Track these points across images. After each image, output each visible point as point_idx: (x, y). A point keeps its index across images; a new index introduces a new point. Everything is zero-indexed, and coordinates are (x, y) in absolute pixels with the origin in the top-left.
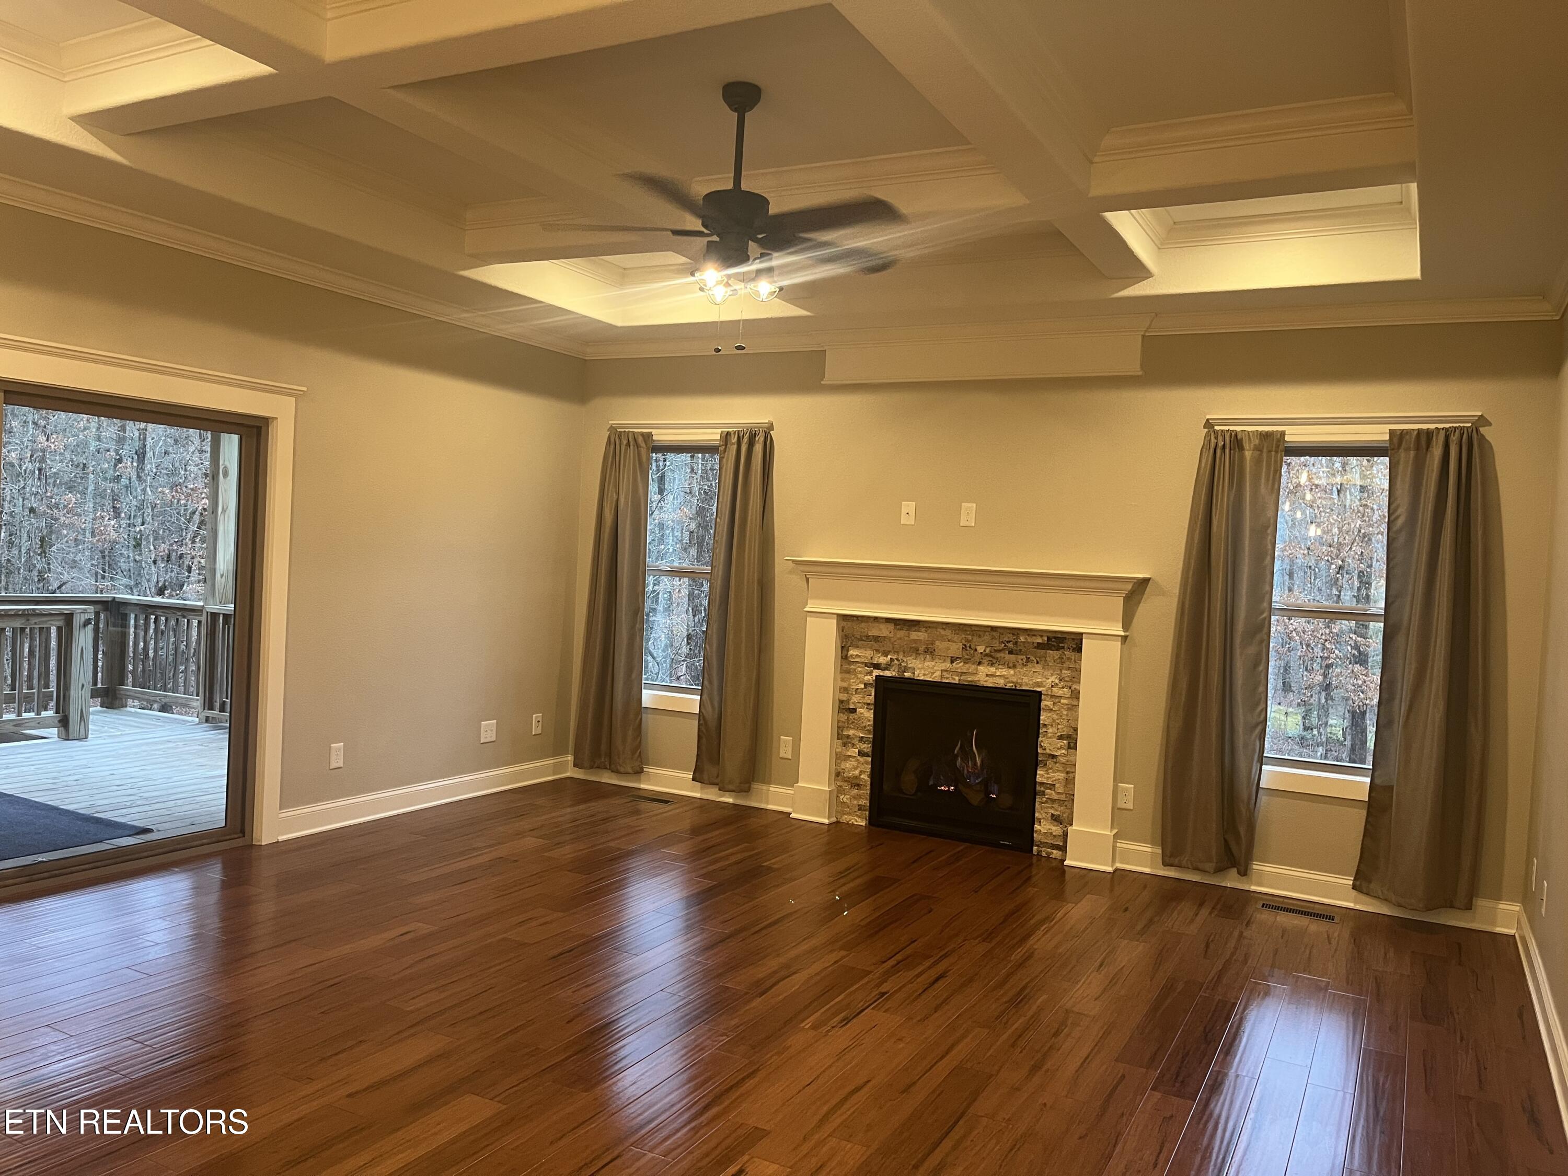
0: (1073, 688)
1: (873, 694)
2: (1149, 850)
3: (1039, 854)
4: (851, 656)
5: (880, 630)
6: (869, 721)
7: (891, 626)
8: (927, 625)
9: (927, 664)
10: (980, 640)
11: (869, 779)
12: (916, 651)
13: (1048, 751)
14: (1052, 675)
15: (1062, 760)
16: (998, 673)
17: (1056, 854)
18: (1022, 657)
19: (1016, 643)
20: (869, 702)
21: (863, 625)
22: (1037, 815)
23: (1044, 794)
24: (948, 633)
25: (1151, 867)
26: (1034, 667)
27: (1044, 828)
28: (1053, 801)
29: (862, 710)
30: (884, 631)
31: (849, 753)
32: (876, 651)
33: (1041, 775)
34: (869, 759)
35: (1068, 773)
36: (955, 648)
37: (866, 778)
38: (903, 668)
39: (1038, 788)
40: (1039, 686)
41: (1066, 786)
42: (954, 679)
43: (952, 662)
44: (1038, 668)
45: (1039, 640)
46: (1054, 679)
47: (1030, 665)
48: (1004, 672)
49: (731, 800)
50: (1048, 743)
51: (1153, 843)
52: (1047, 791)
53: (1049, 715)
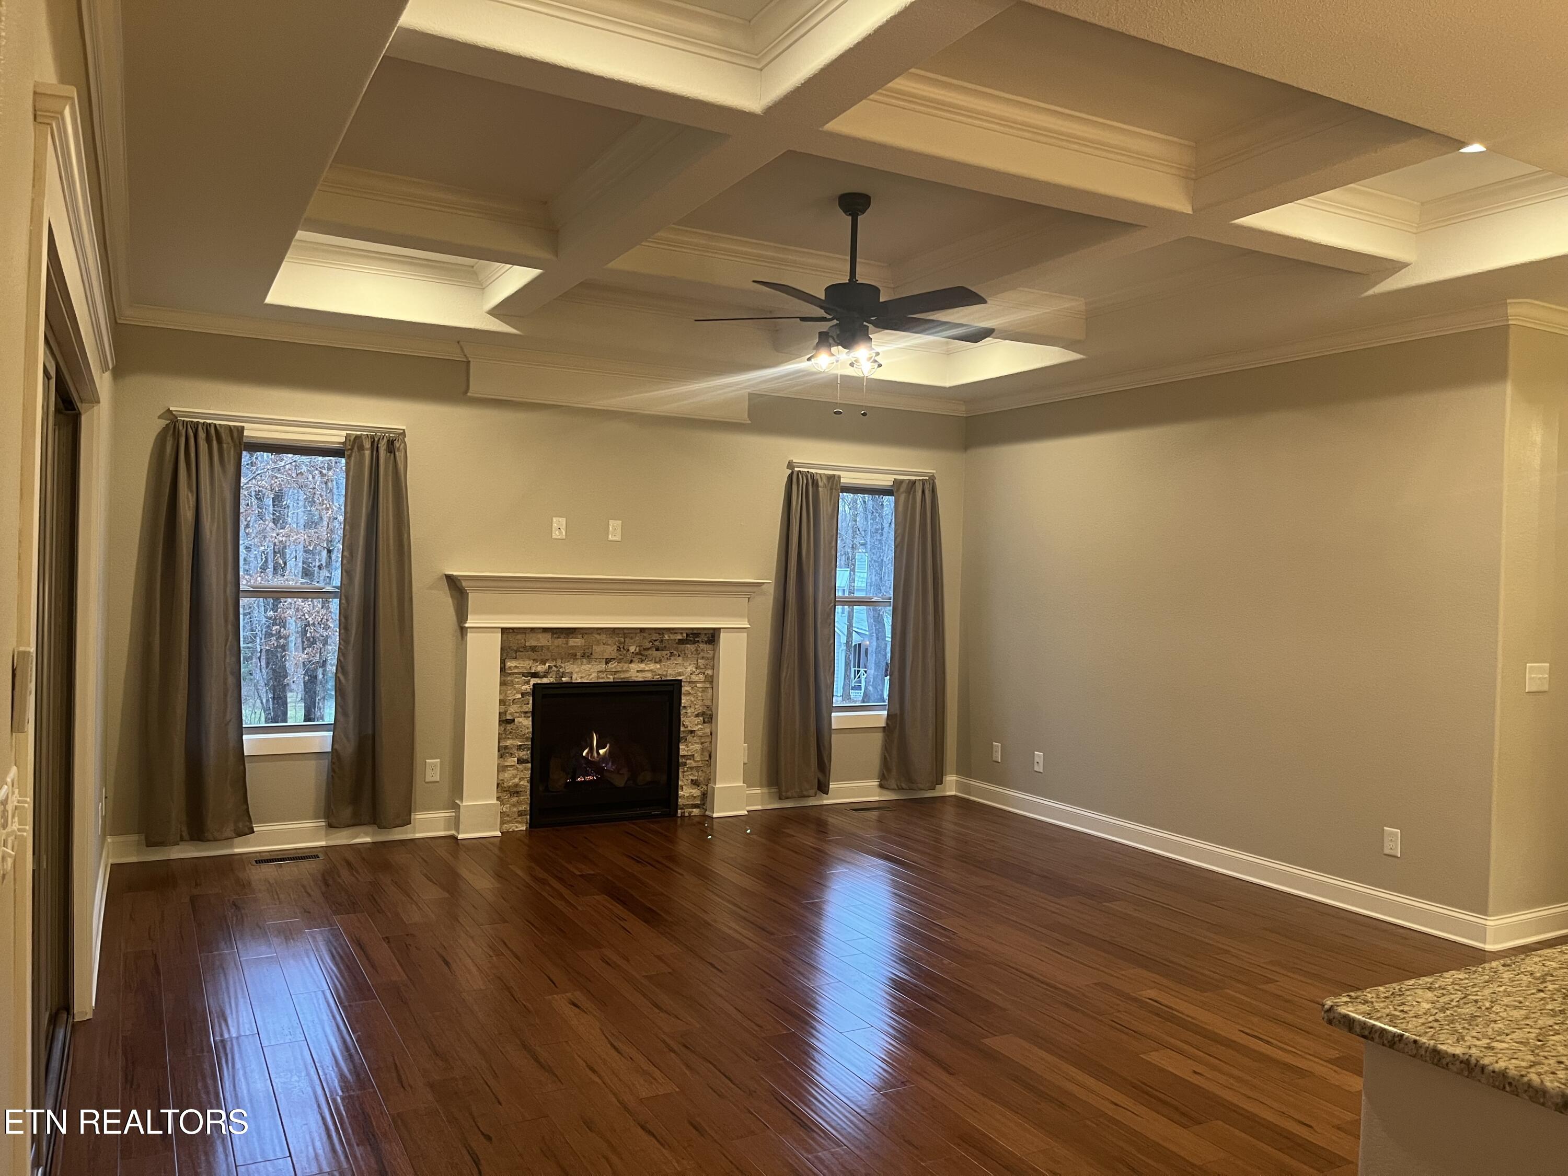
0: (706, 672)
1: (531, 702)
2: (759, 791)
3: (683, 816)
4: (510, 668)
5: (538, 640)
6: (528, 728)
7: (548, 636)
8: (582, 631)
9: (583, 667)
10: (632, 641)
11: (529, 785)
12: (574, 657)
13: (689, 728)
14: (690, 665)
15: (700, 733)
16: (647, 669)
17: (696, 811)
18: (666, 652)
19: (662, 641)
20: (527, 710)
21: (519, 637)
22: (680, 783)
23: (685, 764)
24: (603, 637)
25: (762, 805)
26: (675, 660)
27: (687, 792)
28: (691, 768)
29: (520, 720)
30: (544, 640)
31: (506, 764)
32: (534, 660)
33: (683, 749)
34: (529, 765)
35: (702, 743)
36: (610, 650)
37: (526, 784)
38: (561, 674)
39: (680, 761)
40: (681, 676)
41: (702, 754)
42: (609, 678)
43: (607, 663)
44: (680, 660)
45: (680, 637)
46: (691, 668)
47: (672, 658)
48: (652, 666)
49: (368, 840)
50: (689, 721)
51: (761, 786)
52: (688, 761)
53: (688, 698)
